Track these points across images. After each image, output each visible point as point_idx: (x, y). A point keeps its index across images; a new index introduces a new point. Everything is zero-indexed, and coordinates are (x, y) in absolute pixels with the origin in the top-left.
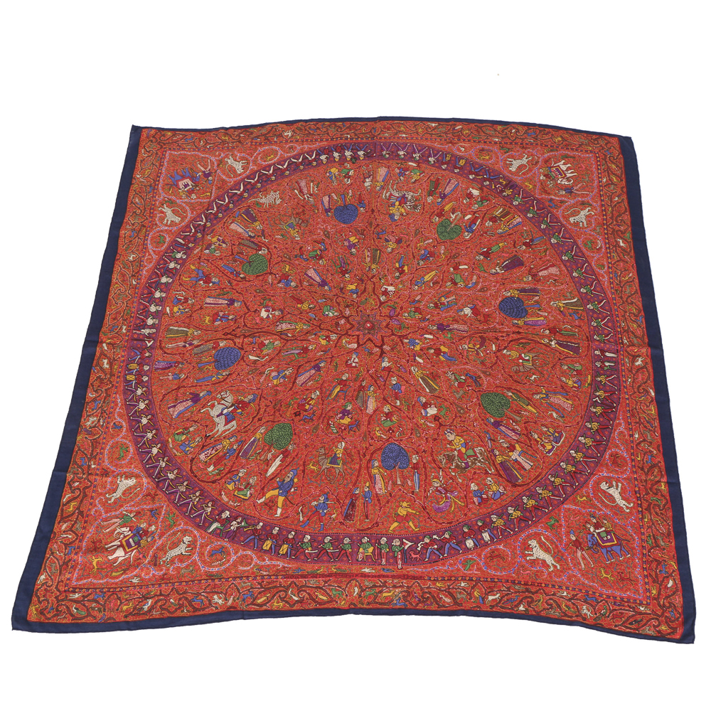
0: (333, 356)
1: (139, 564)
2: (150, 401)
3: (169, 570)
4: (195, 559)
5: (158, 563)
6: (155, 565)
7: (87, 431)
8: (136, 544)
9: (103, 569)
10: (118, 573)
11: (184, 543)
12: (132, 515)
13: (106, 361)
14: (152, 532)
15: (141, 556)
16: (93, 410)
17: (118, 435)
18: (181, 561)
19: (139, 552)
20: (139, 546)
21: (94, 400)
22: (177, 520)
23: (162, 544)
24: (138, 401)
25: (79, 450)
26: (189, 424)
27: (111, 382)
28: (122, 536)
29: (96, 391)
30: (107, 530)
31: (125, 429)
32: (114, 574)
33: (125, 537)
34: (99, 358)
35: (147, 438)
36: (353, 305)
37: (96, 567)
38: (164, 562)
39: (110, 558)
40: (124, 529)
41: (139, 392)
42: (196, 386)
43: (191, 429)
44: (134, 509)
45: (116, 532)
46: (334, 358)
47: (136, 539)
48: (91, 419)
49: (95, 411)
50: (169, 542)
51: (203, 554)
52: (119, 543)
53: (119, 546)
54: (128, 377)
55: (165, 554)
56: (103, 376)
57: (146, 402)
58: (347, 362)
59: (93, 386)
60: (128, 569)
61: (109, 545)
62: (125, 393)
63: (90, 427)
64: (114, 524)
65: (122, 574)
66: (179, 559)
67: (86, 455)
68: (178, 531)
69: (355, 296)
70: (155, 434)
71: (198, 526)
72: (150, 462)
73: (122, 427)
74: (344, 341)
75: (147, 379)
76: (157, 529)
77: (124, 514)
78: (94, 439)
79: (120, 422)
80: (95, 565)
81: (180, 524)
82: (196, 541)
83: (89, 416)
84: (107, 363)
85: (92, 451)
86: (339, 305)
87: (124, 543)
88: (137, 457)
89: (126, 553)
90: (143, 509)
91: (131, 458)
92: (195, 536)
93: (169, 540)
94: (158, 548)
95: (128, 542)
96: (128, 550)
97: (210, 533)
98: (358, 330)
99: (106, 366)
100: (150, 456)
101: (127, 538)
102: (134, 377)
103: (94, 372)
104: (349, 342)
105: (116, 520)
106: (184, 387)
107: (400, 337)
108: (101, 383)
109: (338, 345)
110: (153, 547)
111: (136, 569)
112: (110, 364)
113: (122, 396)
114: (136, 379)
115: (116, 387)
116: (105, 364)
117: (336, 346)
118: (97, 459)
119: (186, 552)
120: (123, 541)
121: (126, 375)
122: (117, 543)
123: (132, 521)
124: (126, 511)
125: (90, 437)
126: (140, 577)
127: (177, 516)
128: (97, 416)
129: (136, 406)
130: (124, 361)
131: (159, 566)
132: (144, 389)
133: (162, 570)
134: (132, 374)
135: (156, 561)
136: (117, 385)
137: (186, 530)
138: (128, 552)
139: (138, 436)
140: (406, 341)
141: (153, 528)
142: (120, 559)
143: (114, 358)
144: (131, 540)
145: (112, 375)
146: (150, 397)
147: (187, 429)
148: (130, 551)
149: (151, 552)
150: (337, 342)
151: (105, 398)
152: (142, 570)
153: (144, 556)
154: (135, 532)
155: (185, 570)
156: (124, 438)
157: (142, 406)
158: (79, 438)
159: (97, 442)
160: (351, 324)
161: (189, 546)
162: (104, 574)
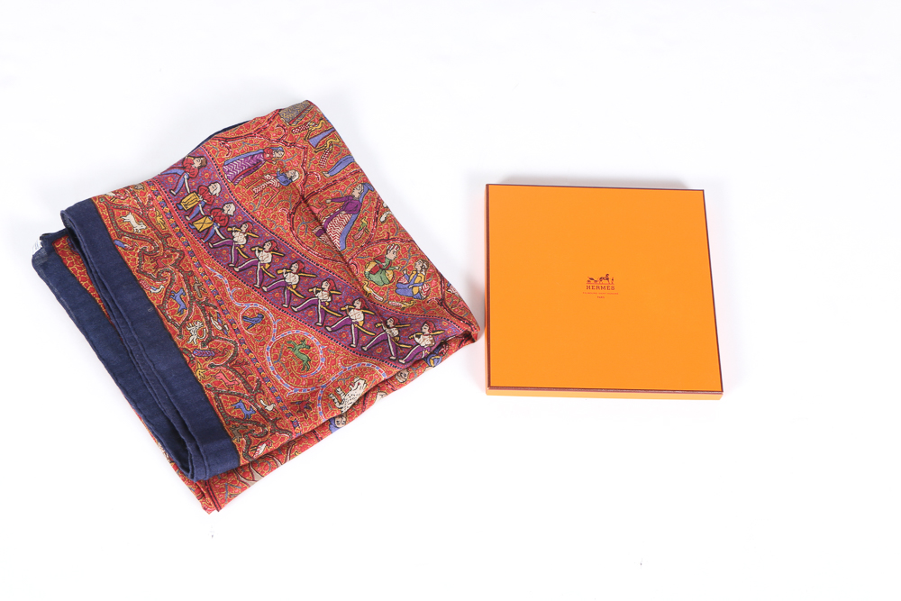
2: (272, 241)
7: (202, 354)
13: (130, 218)
16: (181, 312)
17: (269, 332)
21: (169, 294)
24: (251, 255)
25: (218, 394)
26: (378, 249)
27: (174, 250)
29: (159, 278)
31: (271, 316)
34: (112, 216)
35: (323, 303)
41: (240, 238)
42: (335, 182)
43: (391, 256)
48: (193, 329)
49: (186, 312)
54: (198, 226)
56: (148, 248)
57: (267, 247)
59: (144, 273)
62: (216, 257)
63: (204, 344)
67: (239, 395)
70: (330, 289)
72: (364, 338)
73: (262, 315)
75: (233, 208)
78: (230, 361)
79: (252, 310)
83: (184, 325)
84: (138, 221)
85: (245, 382)
88: (334, 345)
91: (326, 352)
99: (139, 227)
100: (358, 330)
102: (208, 220)
103: (125, 249)
106: (314, 194)
108: (155, 260)
112: (142, 217)
113: (218, 265)
114: (214, 221)
115: (192, 254)
116: (134, 223)
118: (267, 392)
121: (191, 223)
125: (220, 361)
128: (198, 317)
129: (255, 265)
130: (165, 201)
132: (244, 229)
134: (199, 216)
136: (189, 248)
139: (302, 309)
143: (142, 205)
145: (164, 237)
146: (267, 235)
147: (381, 258)
151: (187, 281)
156: (283, 329)
157: (265, 257)
158: (199, 374)
159: (240, 364)
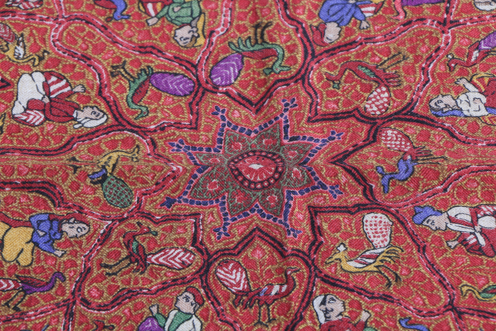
0: (451, 306)
36: (130, 239)
46: (462, 303)
58: (476, 249)
69: (70, 230)
74: (352, 266)
86: (132, 294)
98: (282, 210)
104: (358, 245)
107: (311, 55)
109: (379, 289)
117: (387, 298)
140: (332, 33)
150: (361, 291)
160: (247, 241)
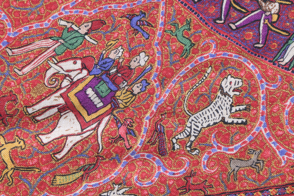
1: (121, 152)
3: (198, 163)
4: (260, 134)
5: (167, 146)
6: (162, 153)
8: (105, 100)
9: (29, 168)
10: (71, 178)
11: (225, 94)
12: (83, 30)
14: (142, 71)
15: (122, 131)
18: (226, 139)
19: (116, 121)
20: (116, 106)
22: (198, 38)
23: (171, 100)
28: (66, 83)
30: (27, 70)
32: (60, 180)
33: (74, 84)
37: (10, 165)
38: (182, 143)
39: (45, 139)
40: (68, 65)
44: (86, 14)
45: (49, 73)
47: (103, 88)
50: (187, 94)
51: (277, 119)
52: (61, 101)
53: (62, 110)
55: (183, 123)
60: (96, 166)
61: (38, 107)
64: (40, 52)
65: (81, 179)
66: (219, 134)
68: (206, 66)
71: (254, 51)
76: (152, 62)
77: (63, 28)
80: (7, 159)
81: (208, 48)
82: (255, 89)
87: (75, 101)
89: (84, 125)
90: (108, 14)
92: (250, 76)
93: (187, 87)
94: (161, 110)
95: (82, 97)
96: (88, 118)
97: (286, 67)
101: (80, 87)
105: (44, 43)
110: (148, 106)
111: (116, 166)
119: (234, 116)
120: (72, 95)
122: (56, 100)
123: (85, 44)
124: (67, 19)
126: (129, 184)
127: (197, 27)
131: (173, 154)
133: (180, 165)
135: (162, 142)
137: (225, 62)
138: (89, 124)
141: (142, 59)
142: (71, 142)
144: (90, 92)
148: (93, 121)
149: (145, 121)
152: (132, 166)
153: (129, 132)
154: (97, 71)
155: (239, 163)
161: (238, 101)
162: (34, 182)
